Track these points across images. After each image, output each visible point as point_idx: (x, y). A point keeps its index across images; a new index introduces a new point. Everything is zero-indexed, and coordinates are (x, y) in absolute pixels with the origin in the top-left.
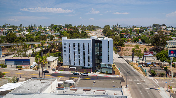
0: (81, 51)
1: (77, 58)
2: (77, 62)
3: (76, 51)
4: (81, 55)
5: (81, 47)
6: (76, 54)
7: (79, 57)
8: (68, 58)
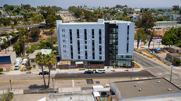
0: (89, 39)
1: (82, 50)
2: (82, 55)
3: (82, 39)
4: (89, 45)
5: (89, 34)
6: (82, 45)
7: (86, 48)
8: (68, 50)
